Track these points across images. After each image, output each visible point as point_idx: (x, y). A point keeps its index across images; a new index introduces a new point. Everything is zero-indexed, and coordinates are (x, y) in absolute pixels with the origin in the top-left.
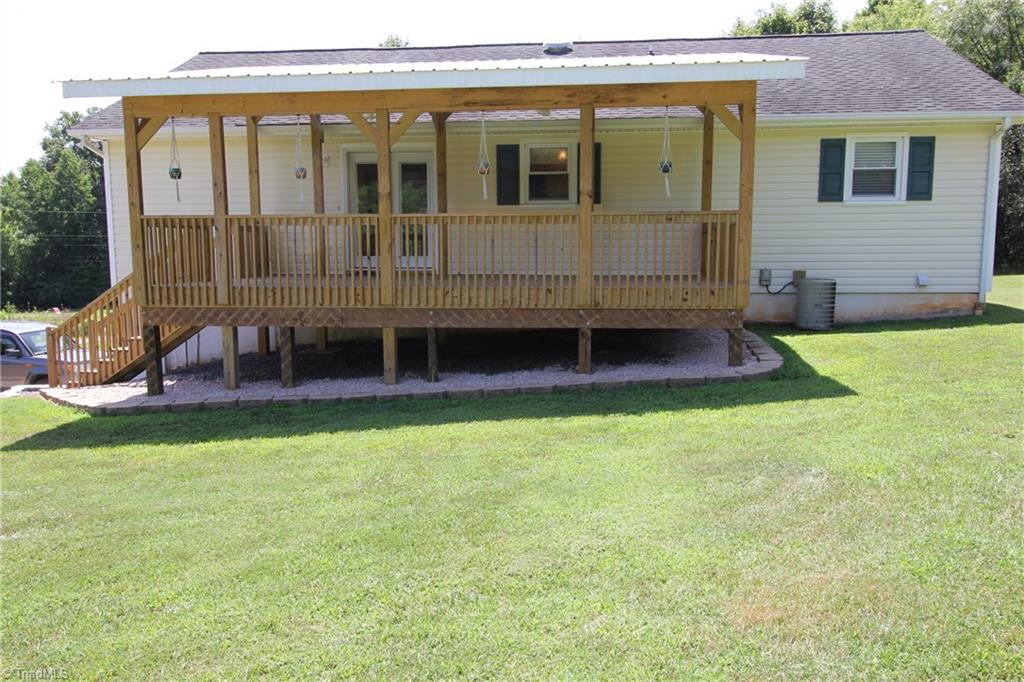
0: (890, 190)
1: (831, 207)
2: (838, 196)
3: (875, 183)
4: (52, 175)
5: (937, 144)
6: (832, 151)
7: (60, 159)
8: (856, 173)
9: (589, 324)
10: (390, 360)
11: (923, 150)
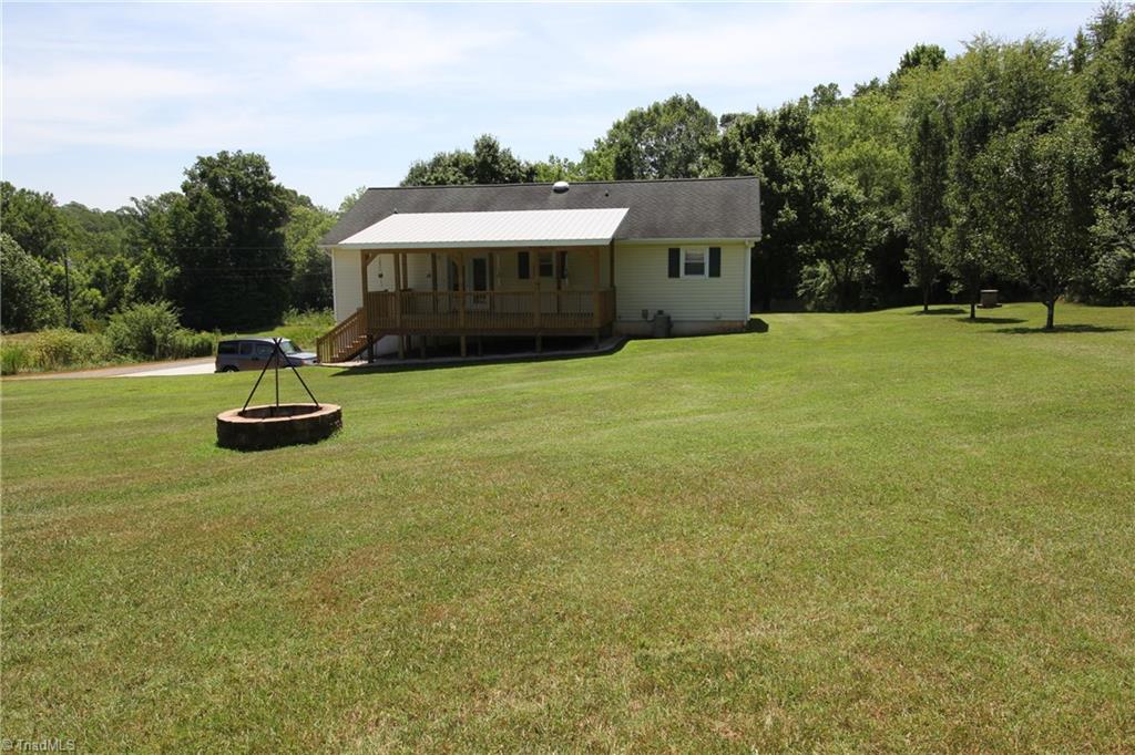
0: (702, 272)
1: (674, 280)
2: (677, 275)
3: (694, 269)
4: (192, 214)
5: (722, 251)
6: (674, 254)
7: (201, 201)
8: (686, 264)
9: (540, 334)
10: (463, 349)
11: (715, 253)
